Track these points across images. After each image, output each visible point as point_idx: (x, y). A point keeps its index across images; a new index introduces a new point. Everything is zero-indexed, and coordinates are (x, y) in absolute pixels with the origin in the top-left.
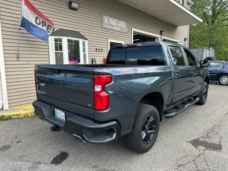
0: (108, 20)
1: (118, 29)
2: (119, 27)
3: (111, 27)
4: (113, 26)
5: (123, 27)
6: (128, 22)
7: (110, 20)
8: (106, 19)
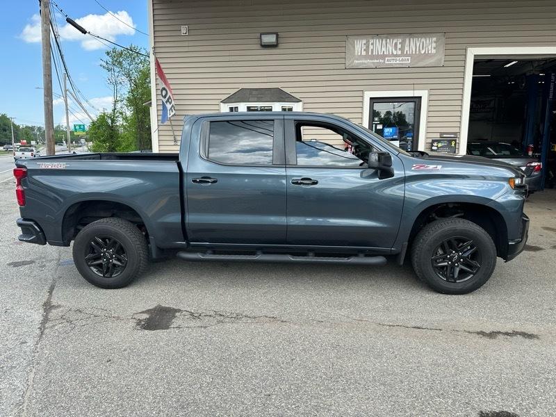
0: (368, 47)
1: (402, 60)
2: (407, 55)
3: (376, 61)
4: (383, 56)
5: (423, 52)
6: (451, 35)
7: (372, 44)
8: (359, 46)
